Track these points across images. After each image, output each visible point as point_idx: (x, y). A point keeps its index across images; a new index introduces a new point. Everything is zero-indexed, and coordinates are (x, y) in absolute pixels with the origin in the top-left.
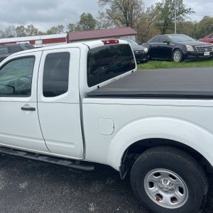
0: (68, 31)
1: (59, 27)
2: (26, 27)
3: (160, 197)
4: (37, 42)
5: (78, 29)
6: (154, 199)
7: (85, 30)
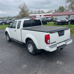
0: (54, 12)
1: (51, 11)
2: (41, 11)
3: (30, 50)
4: (42, 16)
5: (58, 11)
6: (29, 50)
7: (60, 12)
